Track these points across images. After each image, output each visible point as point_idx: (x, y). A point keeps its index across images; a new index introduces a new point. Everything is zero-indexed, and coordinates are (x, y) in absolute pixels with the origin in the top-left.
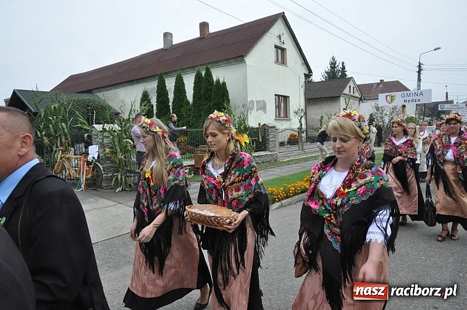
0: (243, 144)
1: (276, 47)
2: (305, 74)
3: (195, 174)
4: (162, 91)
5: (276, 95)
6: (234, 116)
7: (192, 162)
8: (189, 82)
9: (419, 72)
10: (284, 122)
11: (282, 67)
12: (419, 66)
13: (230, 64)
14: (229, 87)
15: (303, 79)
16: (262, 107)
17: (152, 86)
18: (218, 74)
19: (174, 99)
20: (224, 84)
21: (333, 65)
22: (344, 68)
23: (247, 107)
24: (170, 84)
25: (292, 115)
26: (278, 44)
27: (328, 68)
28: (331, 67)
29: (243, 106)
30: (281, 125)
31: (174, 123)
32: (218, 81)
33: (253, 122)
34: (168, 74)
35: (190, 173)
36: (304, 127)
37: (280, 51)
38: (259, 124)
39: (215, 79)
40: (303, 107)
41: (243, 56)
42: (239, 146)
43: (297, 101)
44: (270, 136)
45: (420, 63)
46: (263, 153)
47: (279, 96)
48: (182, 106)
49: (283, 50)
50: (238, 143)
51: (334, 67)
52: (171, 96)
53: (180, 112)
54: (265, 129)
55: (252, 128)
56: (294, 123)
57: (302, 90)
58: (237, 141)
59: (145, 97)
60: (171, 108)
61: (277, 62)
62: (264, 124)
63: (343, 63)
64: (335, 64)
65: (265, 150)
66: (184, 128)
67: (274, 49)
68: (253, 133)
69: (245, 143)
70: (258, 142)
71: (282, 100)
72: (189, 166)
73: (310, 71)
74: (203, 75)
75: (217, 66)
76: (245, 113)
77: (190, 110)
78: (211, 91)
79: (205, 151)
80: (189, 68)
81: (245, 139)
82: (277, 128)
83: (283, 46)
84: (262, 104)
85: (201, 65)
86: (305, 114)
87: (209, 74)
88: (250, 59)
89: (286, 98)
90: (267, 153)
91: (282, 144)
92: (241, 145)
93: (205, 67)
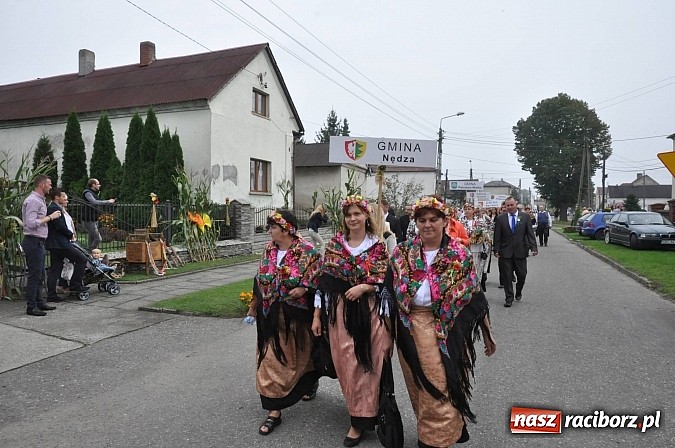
0: (203, 229)
1: (255, 90)
2: (294, 133)
3: (126, 272)
4: (73, 141)
5: (252, 159)
6: (190, 187)
7: (123, 254)
8: (120, 131)
9: (440, 140)
10: (262, 199)
11: (261, 120)
12: (440, 134)
13: (187, 109)
14: (182, 144)
15: (291, 138)
16: (232, 175)
17: (57, 132)
18: (168, 123)
19: (95, 156)
20: (176, 138)
21: (332, 121)
22: (346, 127)
23: (209, 174)
24: (89, 131)
25: (274, 188)
26: (259, 87)
27: (325, 126)
28: (329, 124)
29: (205, 173)
30: (259, 203)
31: (95, 193)
32: (167, 134)
33: (217, 197)
34: (86, 115)
35: (118, 271)
36: (290, 206)
37: (260, 96)
38: (227, 200)
39: (162, 130)
40: (289, 178)
41: (206, 100)
42: (196, 231)
43: (282, 169)
44: (243, 218)
45: (441, 130)
46: (231, 242)
47: (256, 160)
48: (107, 167)
49: (265, 96)
50: (194, 226)
51: (334, 126)
52: (89, 151)
53: (104, 176)
54: (235, 207)
55: (216, 206)
56: (277, 200)
57: (290, 155)
58: (193, 223)
59: (44, 149)
60: (88, 168)
61: (255, 111)
62: (235, 201)
63: (345, 121)
64: (335, 120)
65: (234, 238)
66: (112, 201)
67: (252, 94)
68: (217, 212)
69: (206, 226)
70: (225, 225)
71: (261, 167)
72: (117, 260)
73: (301, 128)
74: (144, 119)
75: (166, 111)
76: (207, 184)
77: (120, 174)
78: (155, 147)
79: (143, 238)
80: (122, 109)
81: (206, 221)
82: (253, 206)
83: (265, 90)
84: (231, 171)
85: (142, 107)
86: (293, 188)
87: (152, 122)
88: (217, 105)
89: (266, 164)
90: (238, 242)
91: (259, 230)
92: (199, 230)
93: (147, 110)
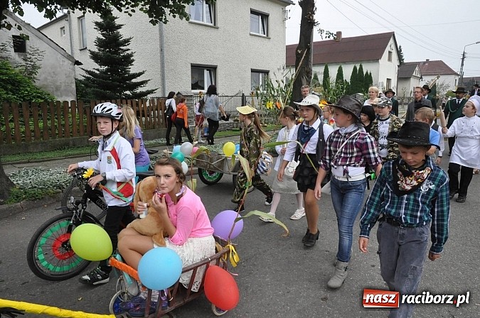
5: (387, 78)
12: (463, 55)
13: (370, 62)
14: (373, 76)
15: (397, 68)
16: (382, 85)
17: (321, 70)
20: (370, 74)
39: (365, 72)
41: (378, 59)
43: (394, 82)
49: (391, 52)
61: (388, 61)
67: (388, 53)
74: (358, 69)
77: (348, 86)
86: (397, 89)
87: (361, 69)
89: (390, 80)
93: (359, 63)
